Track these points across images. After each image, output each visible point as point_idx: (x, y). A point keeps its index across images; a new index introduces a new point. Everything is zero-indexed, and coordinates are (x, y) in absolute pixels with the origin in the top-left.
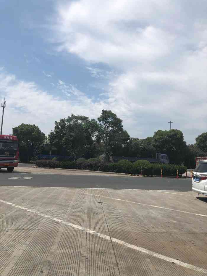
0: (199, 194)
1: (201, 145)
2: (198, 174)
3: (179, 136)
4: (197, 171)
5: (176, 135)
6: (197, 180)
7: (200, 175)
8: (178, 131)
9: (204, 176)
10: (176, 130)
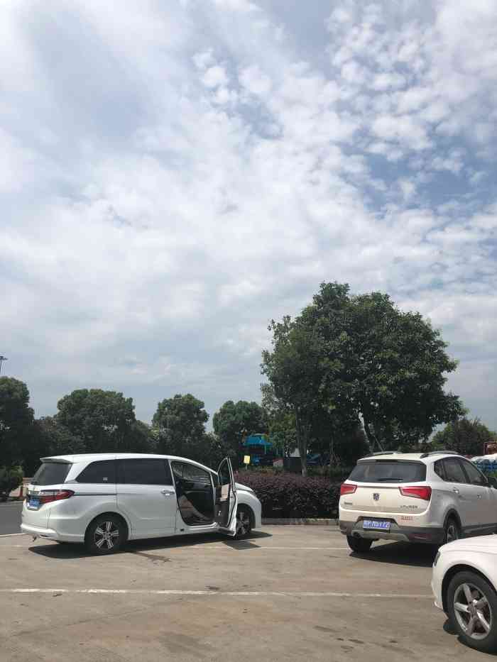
0: (35, 538)
1: (69, 417)
2: (39, 488)
3: (18, 394)
4: (36, 483)
5: (10, 392)
6: (34, 505)
7: (42, 491)
8: (17, 382)
9: (51, 494)
10: (13, 379)
